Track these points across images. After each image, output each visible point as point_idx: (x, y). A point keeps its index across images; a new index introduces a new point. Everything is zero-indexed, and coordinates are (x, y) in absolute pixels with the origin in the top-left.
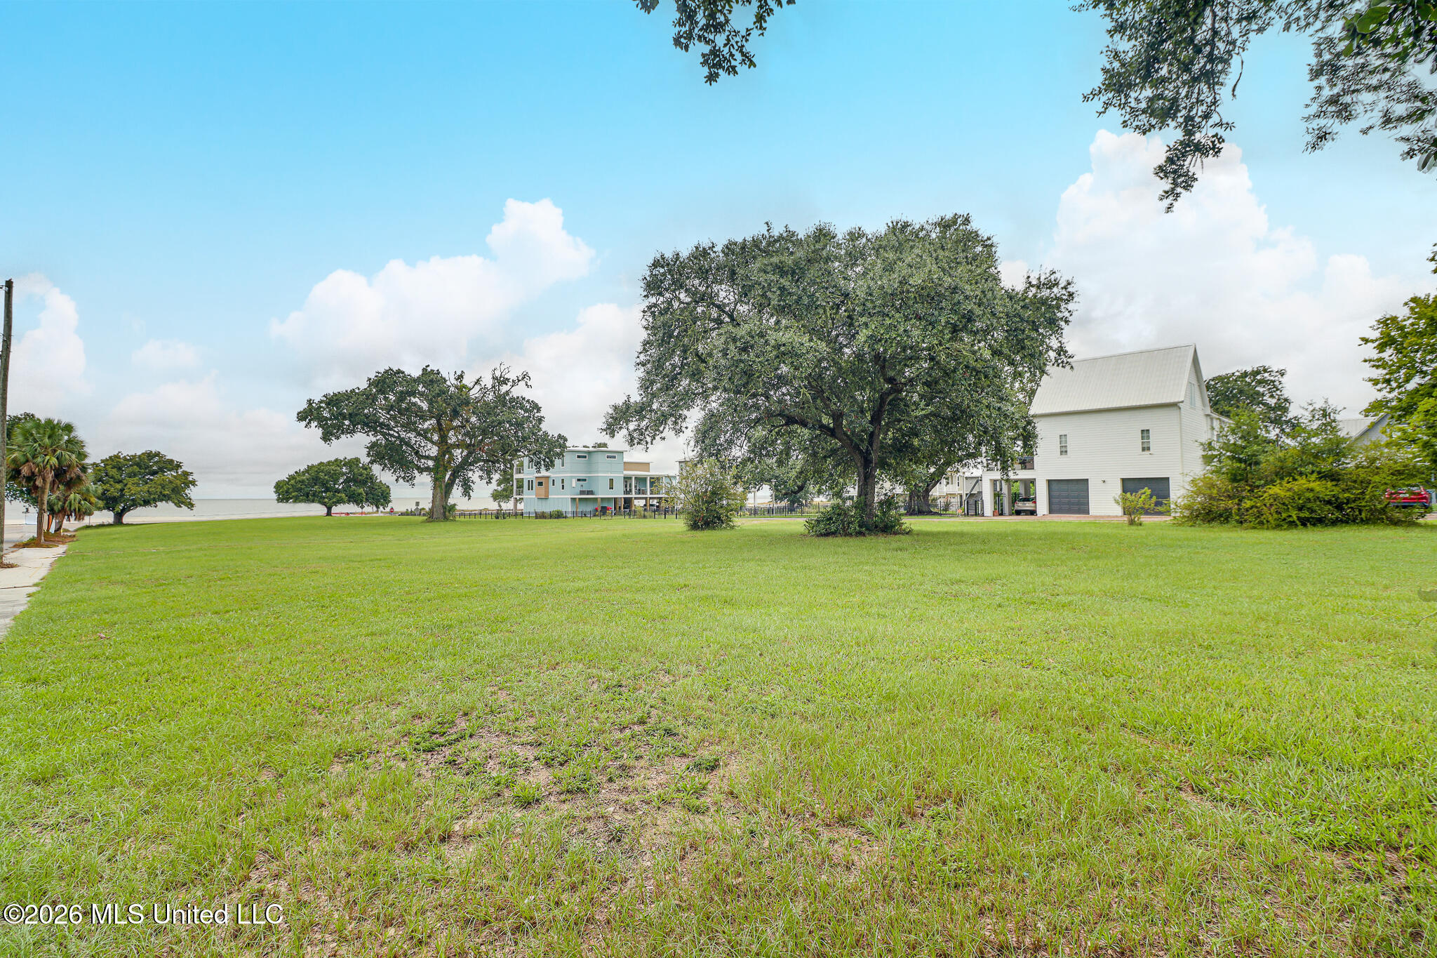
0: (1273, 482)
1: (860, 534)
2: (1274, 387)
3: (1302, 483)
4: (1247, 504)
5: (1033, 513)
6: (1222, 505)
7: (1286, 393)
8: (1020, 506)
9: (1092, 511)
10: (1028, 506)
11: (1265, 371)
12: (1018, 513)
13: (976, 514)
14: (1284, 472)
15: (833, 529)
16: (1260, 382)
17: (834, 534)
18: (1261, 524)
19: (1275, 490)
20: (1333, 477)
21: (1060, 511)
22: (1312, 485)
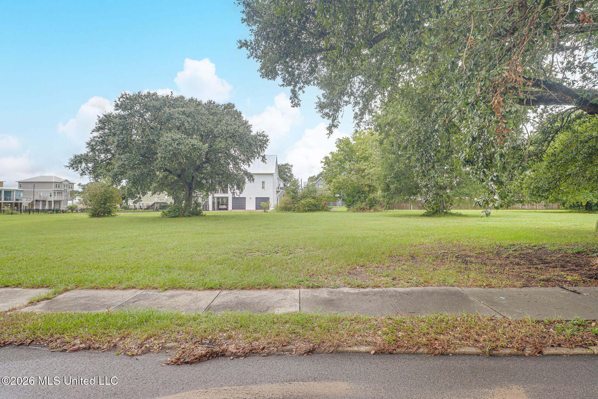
0: (302, 199)
1: (189, 216)
2: (290, 170)
3: (308, 200)
4: (296, 205)
5: (227, 209)
6: (290, 206)
7: (292, 173)
8: (221, 207)
9: (246, 209)
10: (224, 207)
11: (288, 165)
12: (220, 209)
13: (206, 210)
14: (304, 197)
15: (177, 215)
16: (286, 168)
17: (177, 216)
18: (299, 211)
19: (302, 201)
20: (314, 198)
21: (236, 209)
22: (311, 200)
